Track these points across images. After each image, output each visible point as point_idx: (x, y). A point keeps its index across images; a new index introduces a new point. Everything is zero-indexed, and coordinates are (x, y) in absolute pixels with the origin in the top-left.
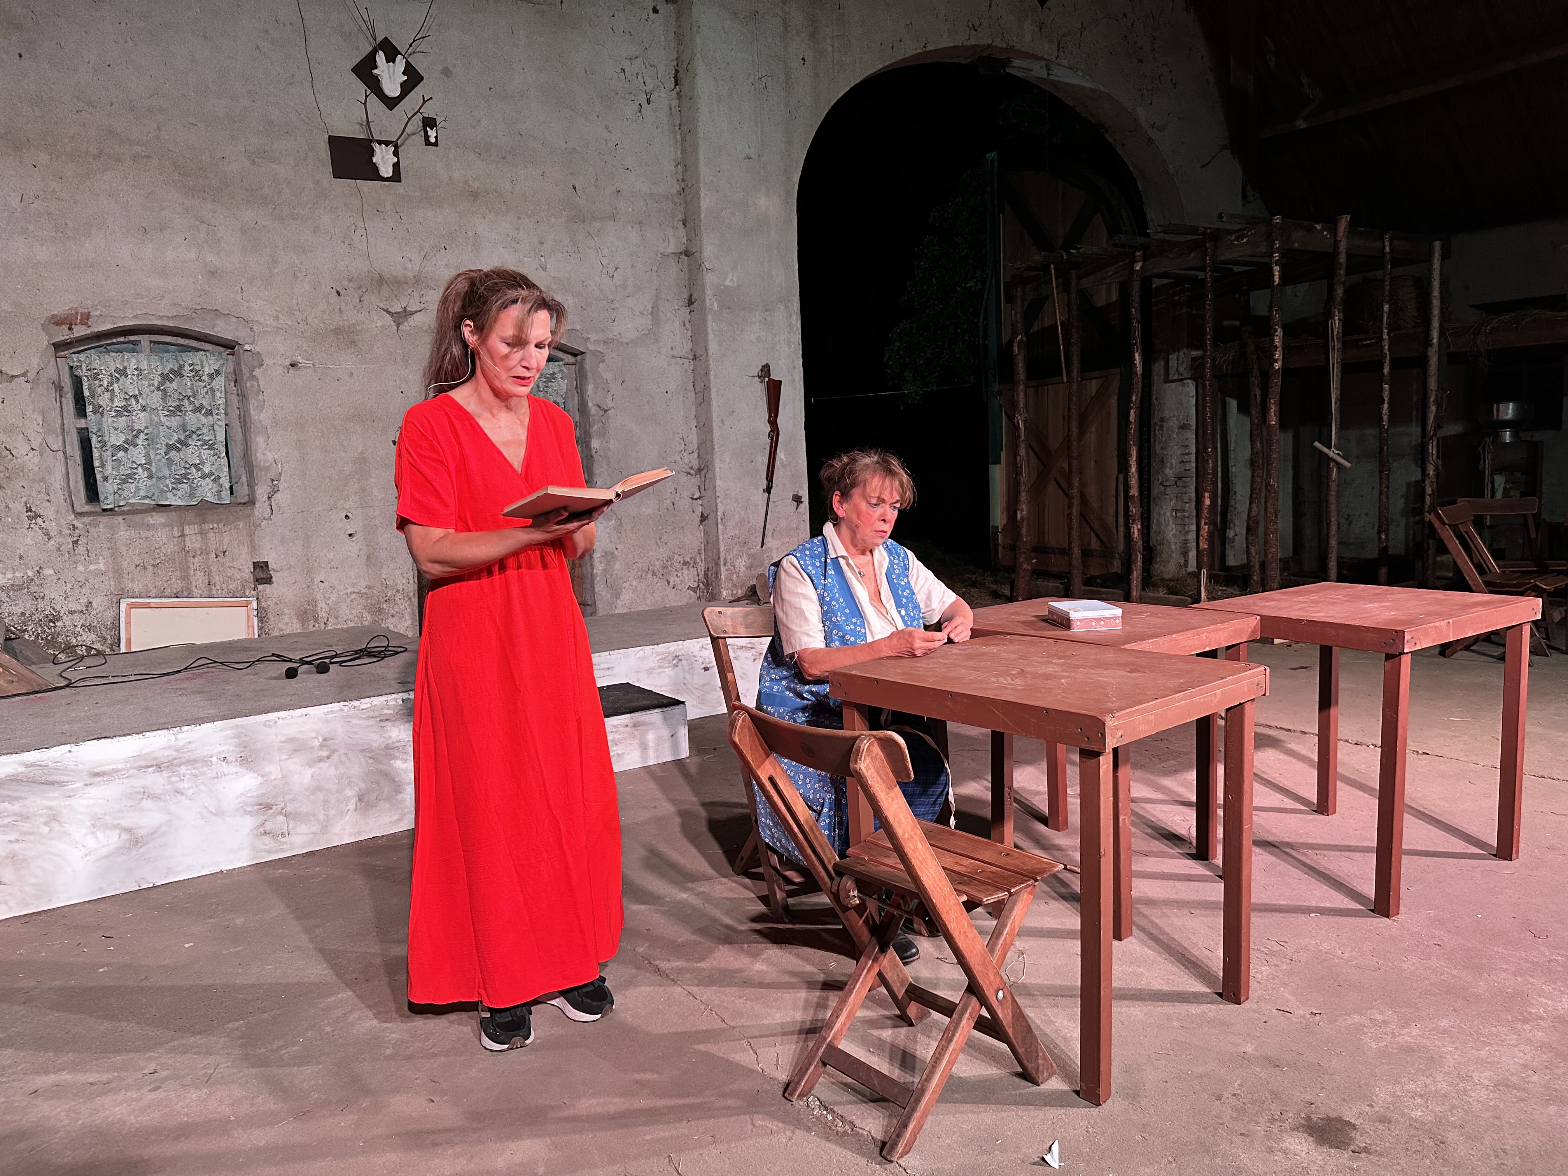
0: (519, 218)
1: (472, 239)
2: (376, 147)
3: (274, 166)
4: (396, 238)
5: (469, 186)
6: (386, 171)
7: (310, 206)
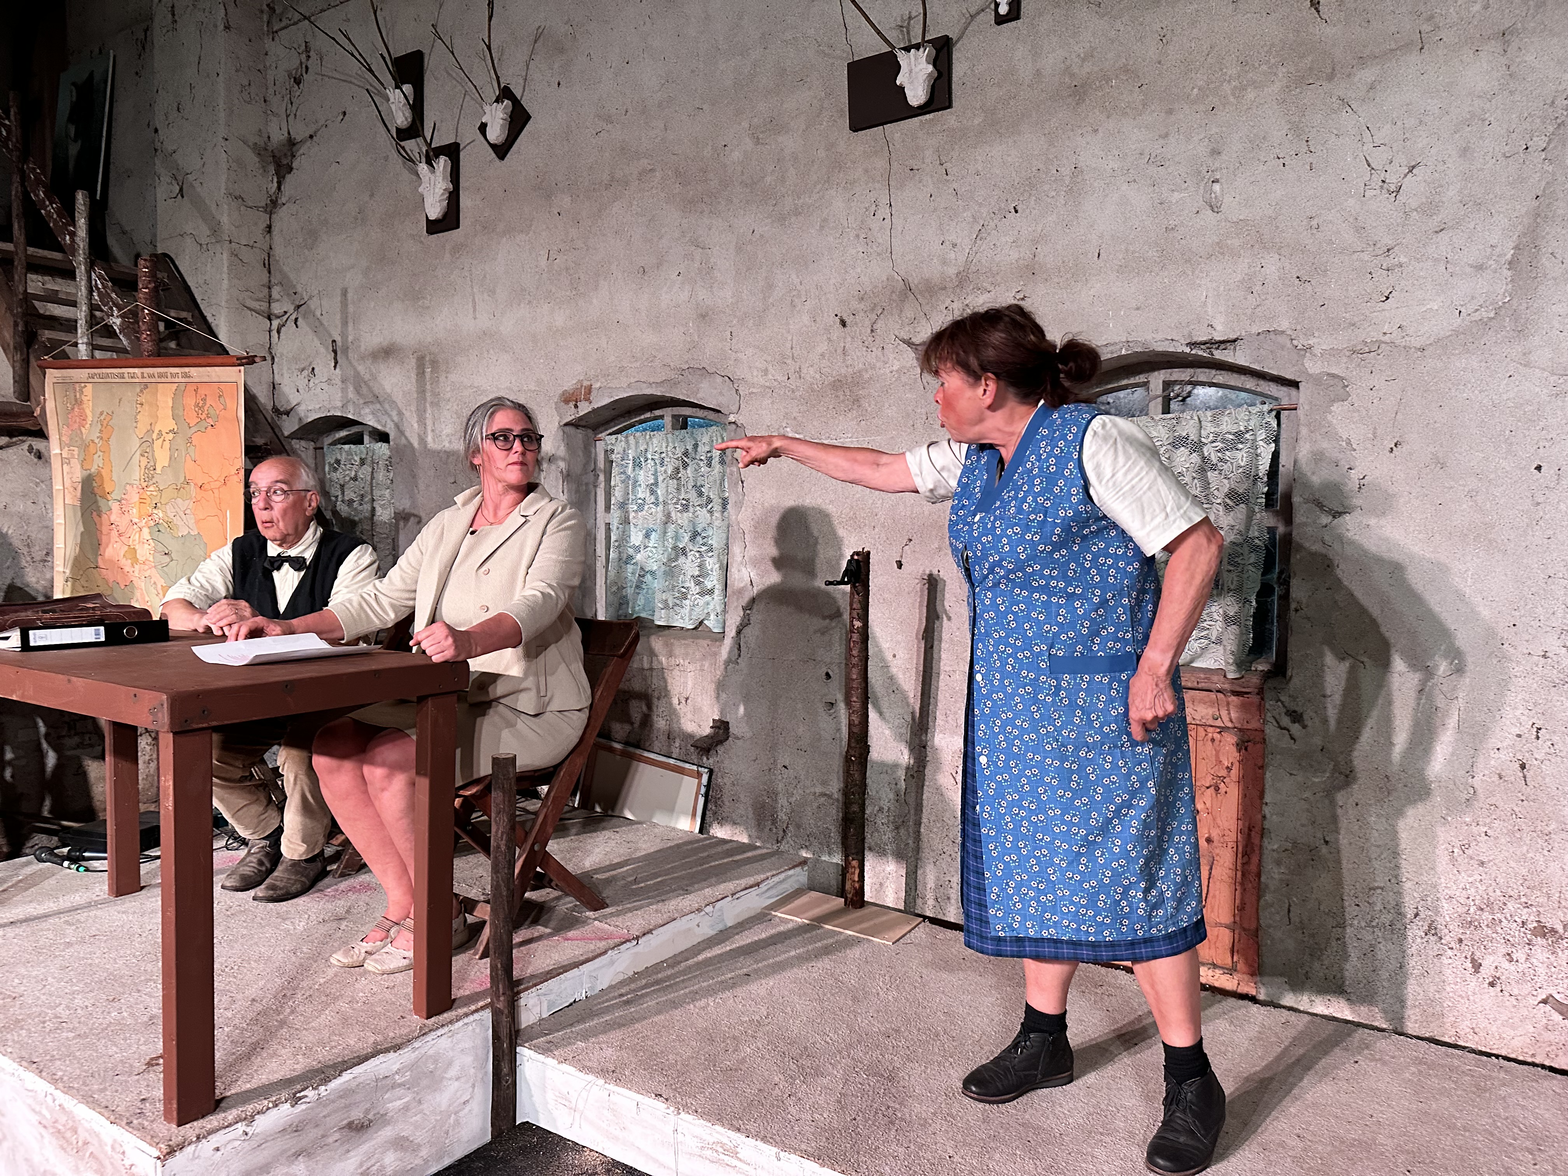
0: (1170, 112)
1: (1067, 180)
2: (902, 57)
3: (780, 139)
4: (935, 210)
5: (1072, 75)
6: (916, 95)
7: (819, 187)
